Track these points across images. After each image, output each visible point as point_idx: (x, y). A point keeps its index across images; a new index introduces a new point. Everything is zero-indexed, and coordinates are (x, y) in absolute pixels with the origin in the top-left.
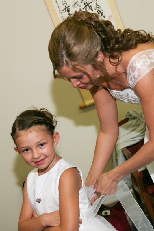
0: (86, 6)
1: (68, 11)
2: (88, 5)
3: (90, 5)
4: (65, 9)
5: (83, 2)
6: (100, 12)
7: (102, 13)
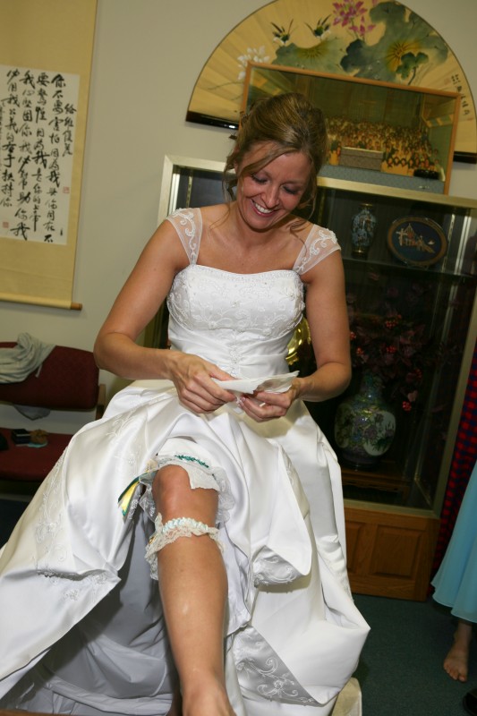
0: (38, 157)
1: (11, 151)
2: (42, 156)
3: (45, 158)
4: (8, 146)
5: (38, 149)
6: (55, 175)
7: (57, 178)
